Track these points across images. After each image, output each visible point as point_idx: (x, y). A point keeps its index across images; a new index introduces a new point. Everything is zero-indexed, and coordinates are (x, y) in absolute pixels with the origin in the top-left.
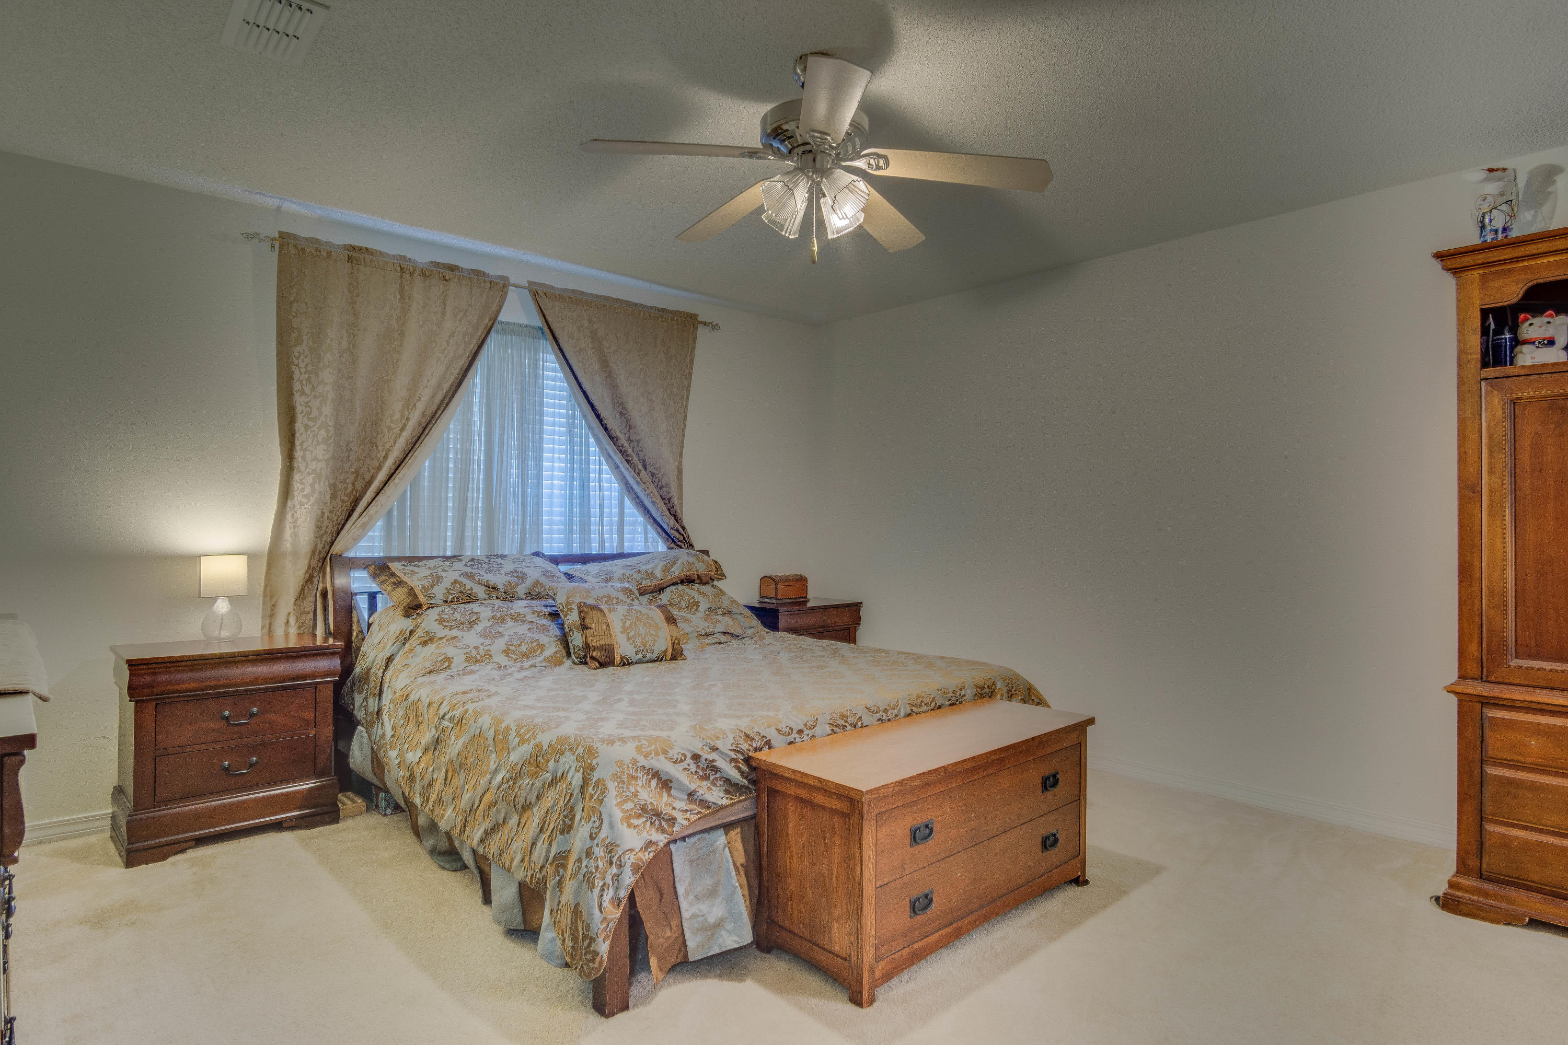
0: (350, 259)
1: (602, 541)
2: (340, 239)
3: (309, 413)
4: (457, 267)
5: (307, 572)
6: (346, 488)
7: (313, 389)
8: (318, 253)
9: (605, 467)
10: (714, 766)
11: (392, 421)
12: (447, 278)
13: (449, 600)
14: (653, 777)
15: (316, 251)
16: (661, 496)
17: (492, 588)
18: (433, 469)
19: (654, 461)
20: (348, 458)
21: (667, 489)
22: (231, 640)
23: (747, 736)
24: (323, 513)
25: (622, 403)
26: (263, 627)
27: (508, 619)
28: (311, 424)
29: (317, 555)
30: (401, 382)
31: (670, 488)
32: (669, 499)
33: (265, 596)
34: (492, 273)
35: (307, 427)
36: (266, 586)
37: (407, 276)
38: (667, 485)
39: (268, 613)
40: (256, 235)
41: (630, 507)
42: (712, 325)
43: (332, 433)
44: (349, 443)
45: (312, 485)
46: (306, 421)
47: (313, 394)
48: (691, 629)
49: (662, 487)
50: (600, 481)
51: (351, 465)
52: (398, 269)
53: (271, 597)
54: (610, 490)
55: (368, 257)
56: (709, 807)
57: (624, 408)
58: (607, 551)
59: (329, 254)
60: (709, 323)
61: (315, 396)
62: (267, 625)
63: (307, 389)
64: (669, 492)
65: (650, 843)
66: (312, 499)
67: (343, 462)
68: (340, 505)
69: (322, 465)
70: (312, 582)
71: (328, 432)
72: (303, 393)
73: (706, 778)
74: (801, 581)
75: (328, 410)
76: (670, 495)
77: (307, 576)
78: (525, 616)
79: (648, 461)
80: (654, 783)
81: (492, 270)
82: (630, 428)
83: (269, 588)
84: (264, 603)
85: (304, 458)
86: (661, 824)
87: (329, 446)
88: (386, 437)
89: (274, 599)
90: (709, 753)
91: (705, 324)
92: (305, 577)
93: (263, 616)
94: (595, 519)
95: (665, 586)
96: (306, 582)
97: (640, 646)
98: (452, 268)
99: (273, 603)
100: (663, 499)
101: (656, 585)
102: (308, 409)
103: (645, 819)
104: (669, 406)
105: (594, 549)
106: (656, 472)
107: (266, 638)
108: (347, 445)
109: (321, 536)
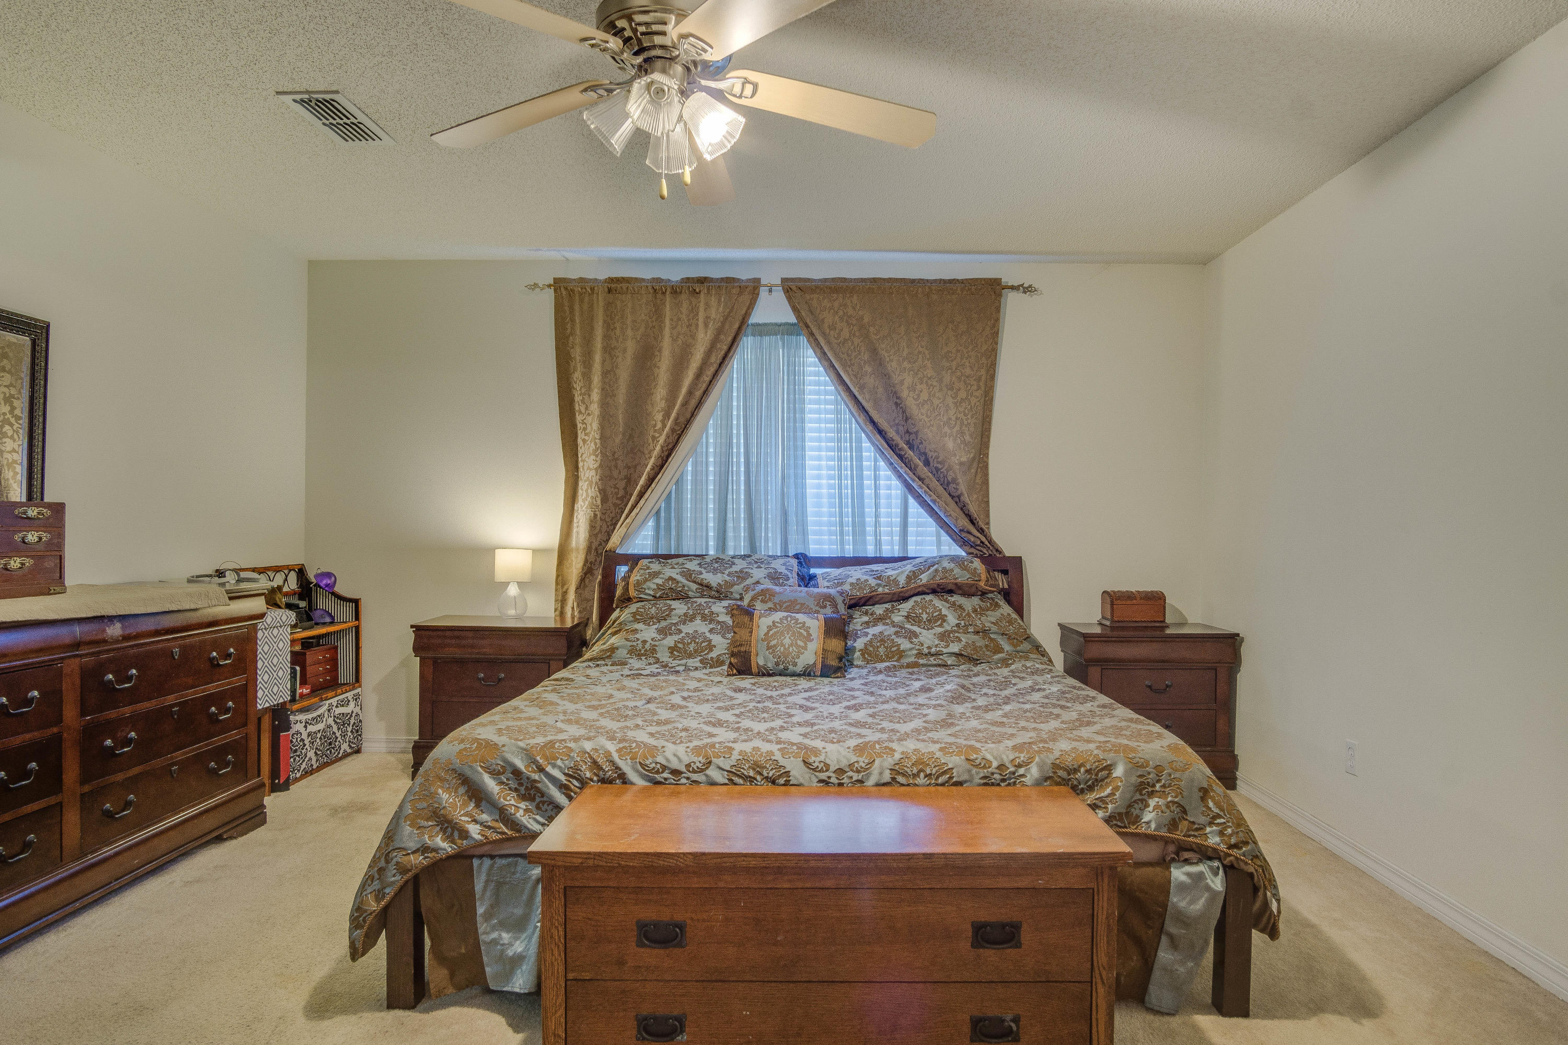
0: (610, 291)
1: (878, 543)
2: (602, 274)
3: (585, 429)
4: (706, 278)
5: (584, 565)
6: (617, 494)
7: (587, 408)
8: (584, 290)
9: (882, 464)
10: (537, 788)
11: (655, 431)
12: (697, 290)
13: (658, 595)
14: (463, 783)
15: (582, 289)
16: (949, 494)
17: (706, 586)
18: (695, 473)
19: (936, 454)
20: (616, 467)
21: (954, 486)
22: (518, 618)
23: (595, 762)
24: (595, 515)
25: (895, 393)
26: (556, 610)
27: (699, 618)
28: (586, 438)
29: (593, 551)
30: (660, 393)
31: (958, 484)
32: (959, 497)
33: (557, 584)
34: (744, 278)
35: (584, 441)
36: (558, 576)
37: (659, 296)
38: (954, 481)
39: (560, 598)
40: (536, 285)
41: (914, 506)
42: (1024, 288)
43: (598, 445)
44: (615, 453)
45: (587, 491)
46: (583, 437)
47: (587, 412)
48: (909, 646)
49: (948, 483)
50: (876, 478)
51: (620, 472)
52: (651, 291)
53: (563, 587)
54: (889, 488)
55: (624, 285)
56: (519, 831)
57: (898, 398)
58: (885, 554)
59: (592, 289)
60: (1019, 286)
61: (589, 414)
62: (559, 608)
63: (583, 410)
64: (957, 489)
65: (424, 849)
66: (587, 503)
67: (611, 470)
68: (612, 508)
69: (593, 473)
70: (592, 574)
71: (596, 444)
72: (580, 412)
73: (523, 798)
74: (1156, 600)
75: (595, 425)
76: (959, 492)
77: (586, 568)
78: (718, 616)
79: (930, 454)
80: (462, 790)
81: (744, 275)
82: (907, 419)
83: (560, 578)
84: (556, 590)
85: (583, 467)
86: (452, 834)
87: (597, 456)
88: (651, 445)
89: (566, 587)
90: (534, 772)
91: (1013, 288)
92: (583, 570)
93: (556, 601)
94: (869, 520)
95: (907, 595)
96: (586, 574)
97: (780, 657)
98: (702, 280)
99: (564, 590)
100: (953, 497)
101: (894, 594)
102: (584, 426)
103: (435, 823)
104: (959, 390)
105: (870, 552)
106: (940, 466)
107: (558, 618)
108: (613, 455)
109: (596, 535)
